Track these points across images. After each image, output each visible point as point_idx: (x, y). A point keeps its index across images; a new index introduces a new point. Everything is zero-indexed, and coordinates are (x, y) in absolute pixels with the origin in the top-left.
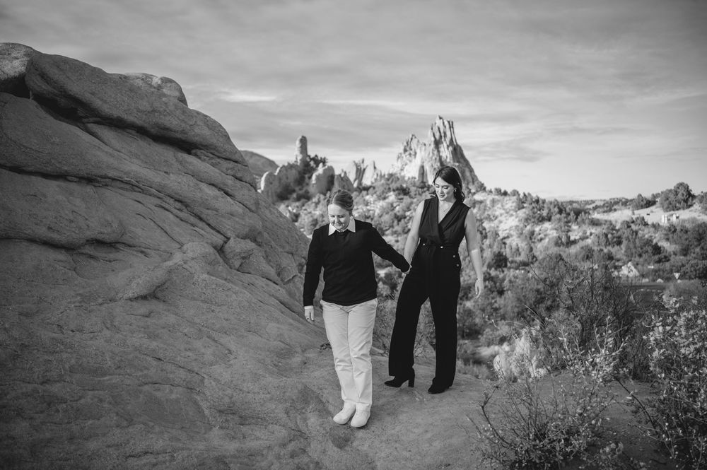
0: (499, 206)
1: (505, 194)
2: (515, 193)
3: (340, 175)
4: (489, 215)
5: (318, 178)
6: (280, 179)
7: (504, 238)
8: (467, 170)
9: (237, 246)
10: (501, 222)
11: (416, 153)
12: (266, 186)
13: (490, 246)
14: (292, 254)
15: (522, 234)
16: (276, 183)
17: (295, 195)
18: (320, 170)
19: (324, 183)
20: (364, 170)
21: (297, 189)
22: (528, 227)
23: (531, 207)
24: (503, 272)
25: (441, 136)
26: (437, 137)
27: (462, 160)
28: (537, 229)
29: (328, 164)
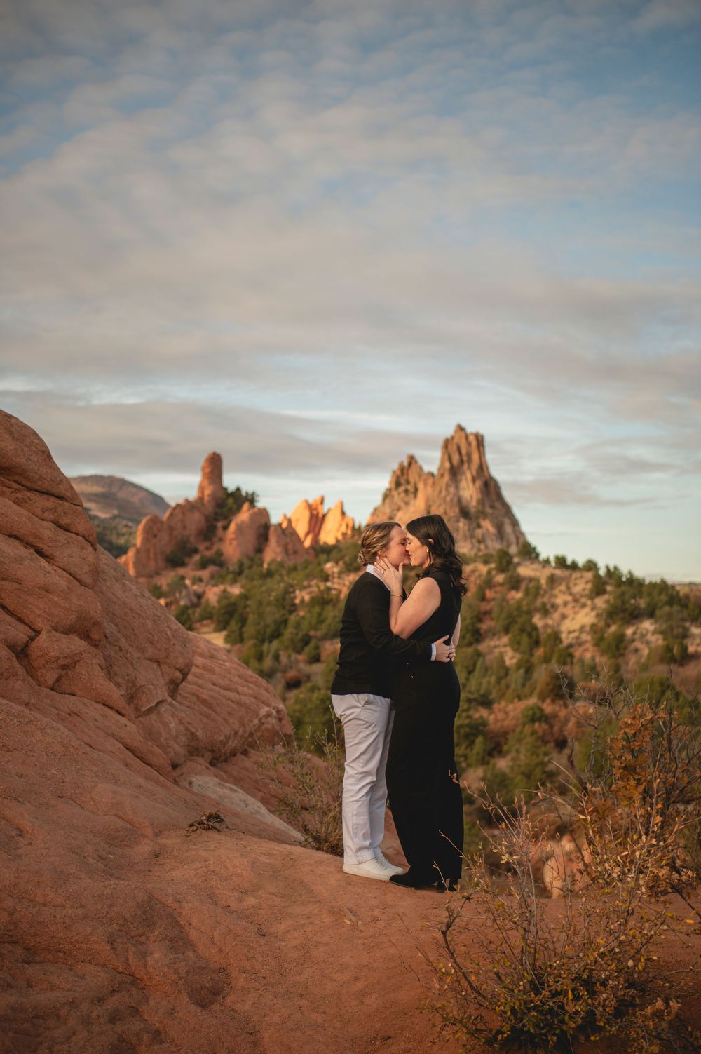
0: (563, 587)
1: (574, 566)
2: (591, 566)
3: (280, 525)
4: (544, 605)
5: (240, 528)
6: (171, 529)
7: (570, 646)
8: (507, 521)
9: (50, 645)
10: (564, 617)
11: (416, 490)
12: (146, 540)
13: (547, 660)
14: (158, 662)
15: (601, 639)
16: (164, 536)
17: (197, 558)
18: (244, 515)
19: (250, 539)
20: (324, 516)
21: (202, 547)
22: (613, 628)
23: (619, 591)
24: (566, 706)
25: (462, 462)
26: (456, 459)
27: (498, 505)
28: (629, 631)
29: (260, 504)
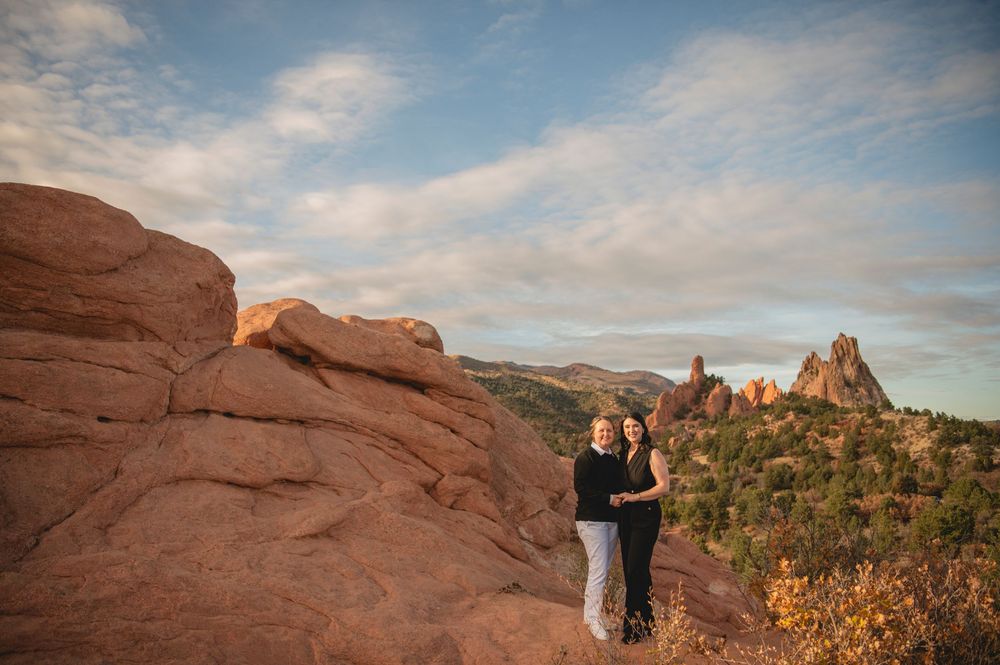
0: (909, 426)
1: (916, 413)
2: (927, 413)
3: (737, 394)
4: (898, 436)
5: (714, 397)
6: (676, 399)
7: (916, 461)
8: (874, 387)
10: (911, 443)
11: (818, 371)
12: (662, 405)
13: (900, 469)
15: (936, 456)
16: (672, 403)
17: (691, 414)
18: (717, 390)
19: (721, 402)
20: (764, 388)
21: (693, 408)
22: (943, 449)
23: (945, 427)
24: (910, 497)
25: (844, 354)
26: (840, 352)
27: (868, 378)
28: (954, 451)
29: (725, 384)
